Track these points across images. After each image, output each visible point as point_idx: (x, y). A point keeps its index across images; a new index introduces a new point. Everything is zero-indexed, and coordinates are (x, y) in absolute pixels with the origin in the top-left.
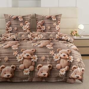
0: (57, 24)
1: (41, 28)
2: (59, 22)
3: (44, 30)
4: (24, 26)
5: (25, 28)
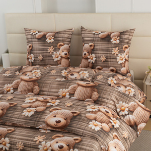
0: (121, 52)
2: (126, 48)
3: (94, 62)
4: (55, 53)
5: (57, 57)
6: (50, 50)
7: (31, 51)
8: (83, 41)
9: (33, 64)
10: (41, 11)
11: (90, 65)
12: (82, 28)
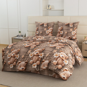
0: (73, 30)
1: (60, 33)
2: (75, 29)
3: (62, 34)
5: (48, 32)
6: (45, 29)
7: (37, 30)
8: (58, 26)
9: (38, 35)
10: (42, 15)
11: (61, 35)
12: (58, 21)
